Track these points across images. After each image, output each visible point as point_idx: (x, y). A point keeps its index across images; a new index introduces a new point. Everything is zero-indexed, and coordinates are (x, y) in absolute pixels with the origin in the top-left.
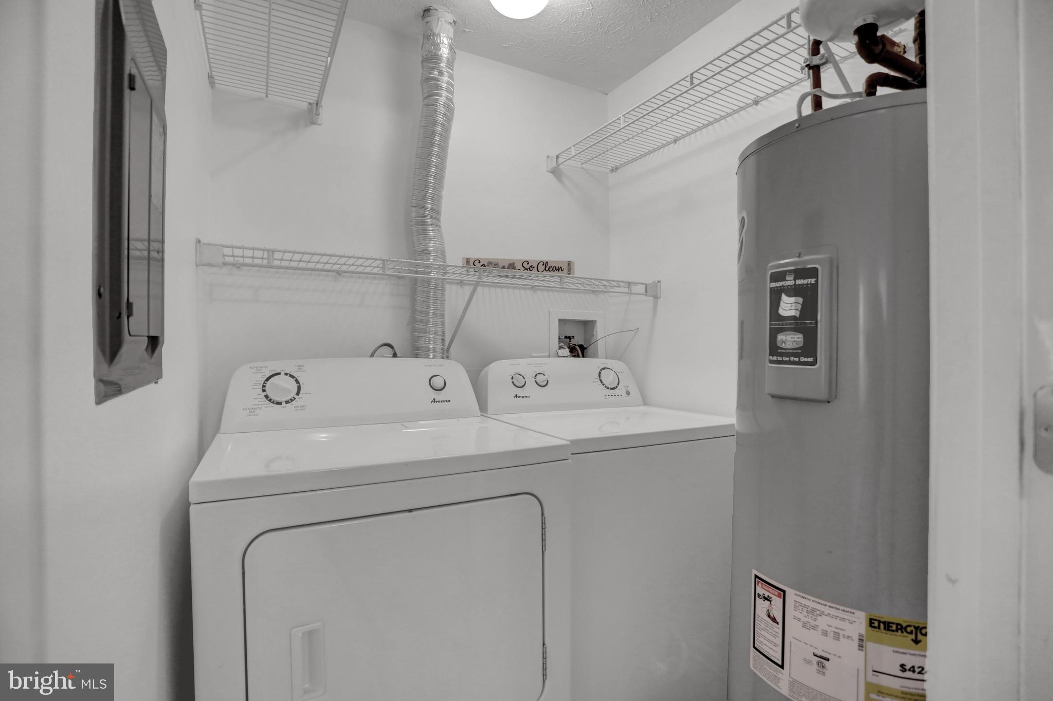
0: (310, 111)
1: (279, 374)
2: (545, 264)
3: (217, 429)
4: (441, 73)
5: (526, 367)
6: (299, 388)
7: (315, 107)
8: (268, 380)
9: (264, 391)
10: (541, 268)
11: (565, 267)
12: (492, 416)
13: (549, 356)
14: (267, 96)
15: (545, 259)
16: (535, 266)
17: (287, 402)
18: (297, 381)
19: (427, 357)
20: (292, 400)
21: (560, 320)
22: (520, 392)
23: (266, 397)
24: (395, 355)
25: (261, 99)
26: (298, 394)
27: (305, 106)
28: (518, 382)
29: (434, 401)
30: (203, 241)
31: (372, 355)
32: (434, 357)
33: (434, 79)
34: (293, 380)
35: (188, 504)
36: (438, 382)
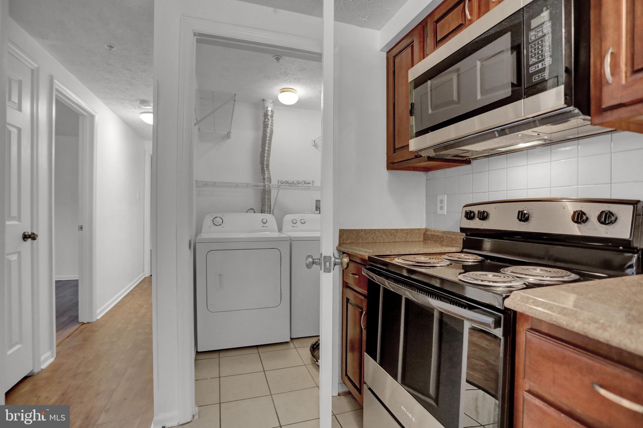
0: (228, 134)
1: (217, 217)
2: (305, 182)
3: (201, 232)
4: (268, 120)
5: (298, 217)
6: (223, 221)
7: (229, 133)
8: (214, 219)
9: (213, 222)
10: (303, 183)
11: (311, 182)
12: (284, 233)
13: (312, 213)
14: (215, 132)
15: (304, 180)
16: (301, 182)
17: (219, 225)
18: (222, 219)
19: (265, 213)
20: (221, 225)
21: (316, 200)
22: (294, 225)
23: (214, 223)
24: (254, 212)
25: (213, 133)
26: (222, 223)
27: (226, 133)
28: (294, 222)
29: (263, 226)
30: (197, 180)
31: (247, 212)
32: (267, 213)
33: (267, 122)
34: (221, 219)
35: (196, 243)
36: (265, 221)
